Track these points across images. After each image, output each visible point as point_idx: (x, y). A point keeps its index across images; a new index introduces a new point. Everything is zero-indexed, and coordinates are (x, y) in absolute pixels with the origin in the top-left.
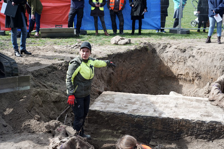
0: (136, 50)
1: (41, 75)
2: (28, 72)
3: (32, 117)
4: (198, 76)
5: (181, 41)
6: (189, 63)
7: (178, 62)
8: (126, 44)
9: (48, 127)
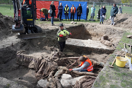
0: (78, 26)
1: (49, 33)
2: (45, 32)
3: (46, 45)
4: (97, 34)
5: (92, 23)
6: (95, 30)
7: (91, 30)
8: (75, 24)
9: (51, 48)
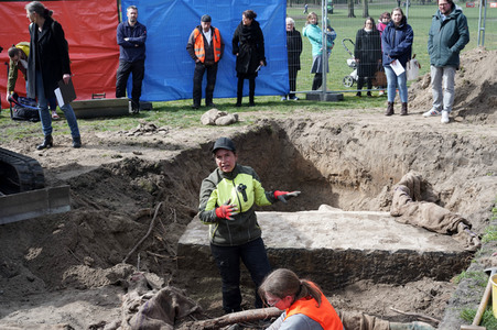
0: (251, 133)
1: (84, 186)
2: (61, 182)
3: (79, 262)
4: (367, 175)
5: (330, 114)
6: (348, 153)
7: (328, 152)
8: (231, 123)
9: (112, 276)
